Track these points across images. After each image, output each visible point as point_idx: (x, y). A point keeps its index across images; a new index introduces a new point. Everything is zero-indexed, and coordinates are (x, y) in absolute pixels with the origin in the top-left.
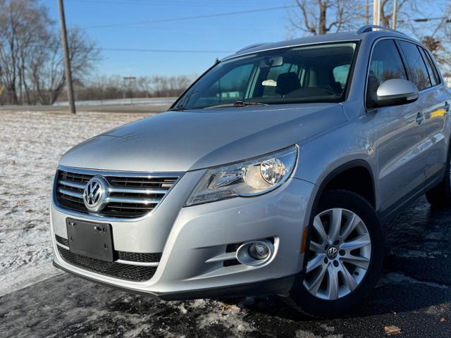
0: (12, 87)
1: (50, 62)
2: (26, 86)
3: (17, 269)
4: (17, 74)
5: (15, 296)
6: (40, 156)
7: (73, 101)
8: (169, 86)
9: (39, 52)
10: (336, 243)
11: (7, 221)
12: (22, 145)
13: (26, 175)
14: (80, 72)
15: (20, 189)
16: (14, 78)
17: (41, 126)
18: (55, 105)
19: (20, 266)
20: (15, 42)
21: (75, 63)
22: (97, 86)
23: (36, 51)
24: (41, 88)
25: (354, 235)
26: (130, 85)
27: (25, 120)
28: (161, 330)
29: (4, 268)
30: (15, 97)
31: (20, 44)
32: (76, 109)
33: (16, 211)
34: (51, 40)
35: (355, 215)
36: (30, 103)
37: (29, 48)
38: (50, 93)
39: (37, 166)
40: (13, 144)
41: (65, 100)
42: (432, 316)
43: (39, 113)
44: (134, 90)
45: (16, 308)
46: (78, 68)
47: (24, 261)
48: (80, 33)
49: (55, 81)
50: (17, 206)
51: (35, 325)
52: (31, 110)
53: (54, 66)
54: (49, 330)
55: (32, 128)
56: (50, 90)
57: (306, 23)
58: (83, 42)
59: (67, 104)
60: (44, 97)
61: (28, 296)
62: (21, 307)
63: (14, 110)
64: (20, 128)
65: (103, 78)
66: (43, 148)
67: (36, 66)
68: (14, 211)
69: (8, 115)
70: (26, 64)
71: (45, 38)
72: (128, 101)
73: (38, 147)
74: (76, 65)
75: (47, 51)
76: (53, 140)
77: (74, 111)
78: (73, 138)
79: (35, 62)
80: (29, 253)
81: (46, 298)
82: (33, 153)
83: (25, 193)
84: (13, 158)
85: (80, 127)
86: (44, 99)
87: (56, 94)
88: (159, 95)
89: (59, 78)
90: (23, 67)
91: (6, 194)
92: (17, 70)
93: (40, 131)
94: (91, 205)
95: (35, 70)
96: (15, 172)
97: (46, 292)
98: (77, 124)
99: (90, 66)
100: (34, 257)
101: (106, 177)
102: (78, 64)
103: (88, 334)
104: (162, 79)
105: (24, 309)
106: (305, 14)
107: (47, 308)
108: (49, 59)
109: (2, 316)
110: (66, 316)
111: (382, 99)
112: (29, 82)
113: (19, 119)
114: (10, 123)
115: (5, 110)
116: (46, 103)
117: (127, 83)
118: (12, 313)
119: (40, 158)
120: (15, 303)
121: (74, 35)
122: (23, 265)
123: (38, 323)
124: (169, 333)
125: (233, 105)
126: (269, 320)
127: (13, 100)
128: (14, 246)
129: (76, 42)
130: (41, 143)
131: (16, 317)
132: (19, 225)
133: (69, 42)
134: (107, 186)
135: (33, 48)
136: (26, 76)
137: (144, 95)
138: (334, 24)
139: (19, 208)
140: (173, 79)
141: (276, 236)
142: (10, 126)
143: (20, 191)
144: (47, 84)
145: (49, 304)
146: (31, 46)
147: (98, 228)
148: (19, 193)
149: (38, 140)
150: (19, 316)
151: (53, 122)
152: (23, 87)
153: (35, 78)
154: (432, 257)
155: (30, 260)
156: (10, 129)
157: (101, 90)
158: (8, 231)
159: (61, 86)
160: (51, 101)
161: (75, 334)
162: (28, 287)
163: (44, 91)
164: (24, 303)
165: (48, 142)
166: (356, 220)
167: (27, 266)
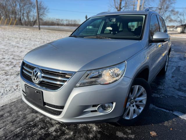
0: (20, 20)
1: (32, 12)
2: (25, 20)
3: (11, 93)
4: (22, 15)
5: (9, 106)
6: (27, 44)
7: (39, 25)
8: (70, 23)
9: (29, 8)
10: (135, 98)
11: (11, 71)
12: (21, 40)
13: (21, 52)
14: (42, 16)
15: (18, 57)
16: (21, 17)
17: (28, 34)
18: (34, 26)
19: (13, 92)
20: (21, 4)
21: (41, 13)
22: (48, 21)
23: (28, 8)
24: (29, 20)
25: (141, 95)
26: (58, 21)
27: (23, 31)
28: (63, 128)
29: (7, 92)
30: (21, 23)
31: (23, 5)
32: (40, 28)
33: (16, 66)
34: (33, 5)
35: (143, 88)
36: (26, 25)
37: (26, 7)
38: (32, 23)
39: (25, 48)
40: (18, 40)
41: (37, 25)
42: (166, 127)
43: (28, 29)
44: (59, 23)
45: (8, 112)
46: (42, 15)
47: (15, 89)
48: (42, 3)
49: (34, 19)
50: (16, 64)
51: (14, 121)
52: (26, 28)
53: (34, 13)
54: (19, 125)
55: (25, 34)
56: (33, 21)
57: (115, 5)
58: (43, 6)
59: (37, 26)
60: (31, 24)
61: (14, 106)
62: (10, 111)
63: (20, 27)
64: (22, 34)
65: (50, 19)
66: (29, 42)
67: (28, 13)
68: (14, 66)
69: (18, 29)
70: (25, 12)
71: (31, 4)
72: (57, 27)
73: (26, 41)
74: (41, 14)
75: (31, 8)
76: (32, 39)
77: (40, 29)
78: (39, 39)
79: (28, 12)
80: (17, 86)
81: (21, 107)
82: (25, 43)
83: (20, 59)
84: (18, 45)
85: (41, 35)
86: (30, 24)
87: (34, 23)
88: (67, 25)
89: (35, 18)
90: (24, 13)
91: (13, 59)
92: (22, 14)
93: (28, 36)
94: (34, 81)
95: (28, 14)
96: (18, 50)
97: (21, 105)
98: (40, 34)
99: (45, 14)
100: (19, 88)
101: (41, 69)
102: (42, 13)
103: (34, 128)
104: (68, 20)
105: (11, 113)
106: (115, 2)
107: (20, 113)
108: (32, 11)
109: (2, 116)
110: (27, 117)
111: (155, 39)
112: (26, 18)
113: (22, 31)
114: (18, 32)
115: (18, 27)
116: (31, 25)
117: (57, 20)
118: (6, 115)
119: (27, 46)
120: (8, 109)
121: (40, 4)
122: (14, 91)
123: (16, 120)
124: (67, 130)
125: (96, 37)
126: (106, 125)
127: (20, 24)
128: (12, 82)
129: (41, 6)
130: (28, 40)
131: (8, 116)
132: (15, 73)
133: (39, 6)
134: (42, 73)
135: (27, 7)
136: (25, 16)
137: (62, 25)
138: (124, 7)
139: (17, 65)
140: (71, 21)
141: (115, 102)
142: (18, 33)
143: (19, 58)
144: (32, 19)
145: (21, 111)
146: (26, 6)
147: (37, 92)
148: (17, 59)
149: (27, 39)
150: (9, 116)
151: (33, 33)
152: (24, 20)
153: (28, 17)
154: (162, 97)
155: (17, 89)
156: (18, 34)
157: (49, 23)
158: (11, 75)
159: (36, 20)
160: (33, 25)
161: (29, 128)
162: (15, 102)
163: (31, 21)
164: (12, 110)
165: (30, 39)
166: (143, 89)
167: (16, 91)
